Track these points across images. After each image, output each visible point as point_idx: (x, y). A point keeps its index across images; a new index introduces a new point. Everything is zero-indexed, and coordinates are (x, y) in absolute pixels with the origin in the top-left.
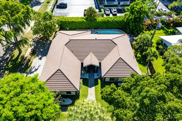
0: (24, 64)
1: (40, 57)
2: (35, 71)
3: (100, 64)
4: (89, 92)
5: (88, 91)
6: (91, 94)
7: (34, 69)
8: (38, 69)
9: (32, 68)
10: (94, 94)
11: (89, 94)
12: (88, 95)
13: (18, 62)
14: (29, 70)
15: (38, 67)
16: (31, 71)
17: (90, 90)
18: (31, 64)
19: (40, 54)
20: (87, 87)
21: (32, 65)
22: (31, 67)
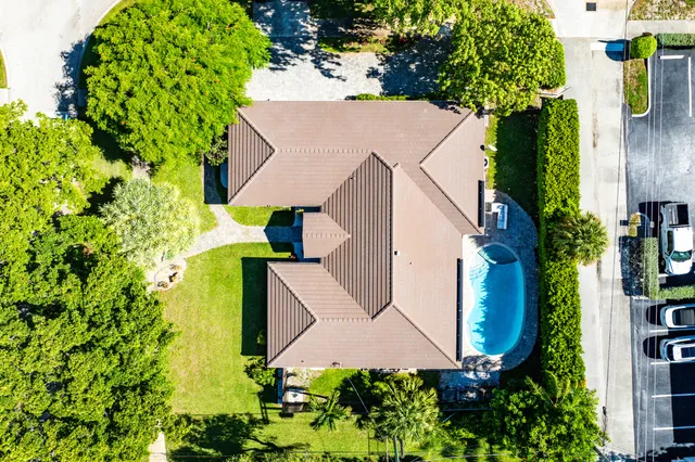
0: (353, 28)
1: (381, 70)
2: (322, 72)
3: (317, 261)
4: (253, 227)
5: (255, 223)
6: (246, 233)
7: (333, 66)
8: (331, 76)
9: (336, 60)
10: (249, 241)
11: (249, 227)
12: (244, 226)
13: (357, 7)
14: (329, 50)
15: (338, 77)
16: (324, 60)
17: (259, 230)
18: (353, 49)
19: (392, 67)
20: (266, 222)
21: (346, 57)
22: (338, 56)
